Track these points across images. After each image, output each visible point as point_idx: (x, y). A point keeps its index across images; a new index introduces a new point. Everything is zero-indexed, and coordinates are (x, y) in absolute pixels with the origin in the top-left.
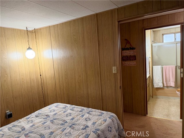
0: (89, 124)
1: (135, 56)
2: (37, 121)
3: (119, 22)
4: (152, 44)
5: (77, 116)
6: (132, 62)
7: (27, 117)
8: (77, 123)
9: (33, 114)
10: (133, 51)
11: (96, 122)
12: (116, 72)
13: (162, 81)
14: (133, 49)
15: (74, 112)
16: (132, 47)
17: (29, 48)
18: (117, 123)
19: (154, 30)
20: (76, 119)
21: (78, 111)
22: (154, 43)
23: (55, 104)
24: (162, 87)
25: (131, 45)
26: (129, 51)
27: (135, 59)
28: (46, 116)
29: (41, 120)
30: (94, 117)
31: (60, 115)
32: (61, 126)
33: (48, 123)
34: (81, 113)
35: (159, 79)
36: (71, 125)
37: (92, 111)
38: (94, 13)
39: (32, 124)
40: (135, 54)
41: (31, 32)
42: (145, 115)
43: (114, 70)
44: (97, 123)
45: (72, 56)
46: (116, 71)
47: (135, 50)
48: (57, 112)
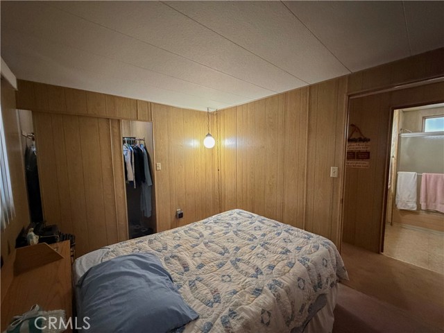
0: (291, 247)
1: (369, 153)
2: (217, 228)
3: (349, 96)
4: (399, 134)
5: (270, 232)
6: (363, 162)
7: (205, 220)
8: (271, 241)
9: (210, 218)
10: (364, 144)
11: (301, 247)
12: (336, 176)
13: (415, 200)
14: (366, 140)
15: (265, 226)
16: (363, 138)
17: (209, 135)
18: (336, 255)
19: (405, 110)
20: (269, 236)
21: (270, 225)
22: (404, 133)
23: (237, 210)
24: (415, 209)
25: (360, 133)
26: (358, 144)
27: (368, 158)
28: (228, 224)
29: (222, 228)
30: (297, 239)
31: (245, 226)
32: (249, 242)
33: (231, 234)
34: (275, 229)
35: (409, 196)
36: (262, 243)
37: (292, 230)
38: (306, 85)
39: (211, 232)
40: (368, 149)
41: (212, 114)
42: (379, 253)
43: (333, 172)
44: (303, 249)
45: (263, 147)
46: (336, 173)
47: (369, 143)
48: (241, 221)
